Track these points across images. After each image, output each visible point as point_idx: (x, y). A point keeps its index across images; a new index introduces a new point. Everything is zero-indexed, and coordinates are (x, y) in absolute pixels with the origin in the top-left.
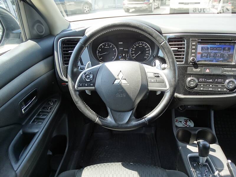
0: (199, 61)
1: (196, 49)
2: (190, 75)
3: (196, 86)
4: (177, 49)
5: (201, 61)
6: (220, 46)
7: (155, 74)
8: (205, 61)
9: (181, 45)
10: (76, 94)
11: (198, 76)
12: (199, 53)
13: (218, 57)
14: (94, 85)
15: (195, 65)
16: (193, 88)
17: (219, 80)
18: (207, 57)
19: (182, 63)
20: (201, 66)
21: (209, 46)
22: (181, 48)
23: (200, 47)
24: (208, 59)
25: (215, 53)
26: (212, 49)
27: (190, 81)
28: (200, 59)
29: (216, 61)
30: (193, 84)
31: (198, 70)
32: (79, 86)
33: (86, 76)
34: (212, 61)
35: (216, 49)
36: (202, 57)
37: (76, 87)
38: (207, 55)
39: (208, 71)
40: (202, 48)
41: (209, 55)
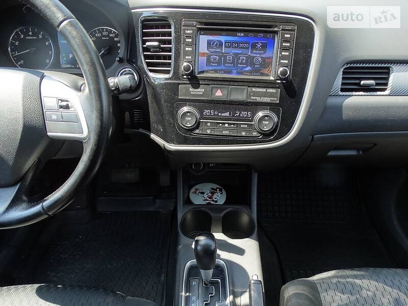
0: (202, 72)
1: (195, 44)
2: (185, 102)
3: (198, 125)
4: (156, 44)
5: (207, 71)
6: (245, 39)
7: (62, 101)
8: (216, 71)
9: (164, 34)
11: (200, 104)
12: (203, 54)
13: (241, 63)
15: (194, 80)
16: (191, 130)
17: (244, 114)
18: (219, 63)
19: (167, 76)
20: (207, 82)
21: (223, 39)
22: (164, 42)
23: (204, 39)
24: (222, 67)
25: (236, 54)
26: (230, 45)
27: (185, 114)
28: (206, 68)
29: (238, 73)
30: (189, 122)
31: (200, 91)
34: (230, 72)
35: (236, 45)
36: (209, 62)
38: (220, 59)
39: (219, 93)
40: (209, 43)
41: (222, 59)
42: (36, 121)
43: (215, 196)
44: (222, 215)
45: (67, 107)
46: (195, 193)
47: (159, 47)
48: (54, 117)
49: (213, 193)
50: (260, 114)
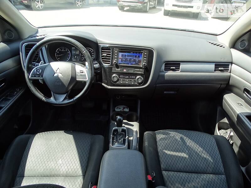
0: (120, 64)
1: (118, 55)
2: (114, 73)
3: (118, 80)
4: (106, 55)
5: (121, 64)
6: (133, 54)
7: (81, 71)
8: (124, 64)
9: (108, 52)
10: (30, 82)
11: (119, 74)
12: (120, 58)
13: (132, 61)
14: (42, 77)
15: (117, 66)
16: (116, 82)
17: (133, 77)
18: (125, 61)
19: (109, 65)
20: (121, 67)
21: (126, 54)
22: (108, 54)
23: (120, 54)
24: (126, 62)
25: (130, 59)
26: (128, 56)
27: (114, 77)
28: (121, 63)
29: (131, 64)
30: (115, 80)
31: (119, 69)
32: (32, 76)
33: (37, 71)
34: (128, 64)
35: (131, 56)
36: (122, 61)
37: (30, 77)
38: (125, 60)
39: (125, 70)
40: (122, 56)
41: (126, 60)
42: (74, 76)
43: (125, 109)
44: (127, 115)
45: (83, 72)
46: (117, 108)
47: (107, 56)
48: (79, 75)
49: (124, 109)
50: (138, 77)
